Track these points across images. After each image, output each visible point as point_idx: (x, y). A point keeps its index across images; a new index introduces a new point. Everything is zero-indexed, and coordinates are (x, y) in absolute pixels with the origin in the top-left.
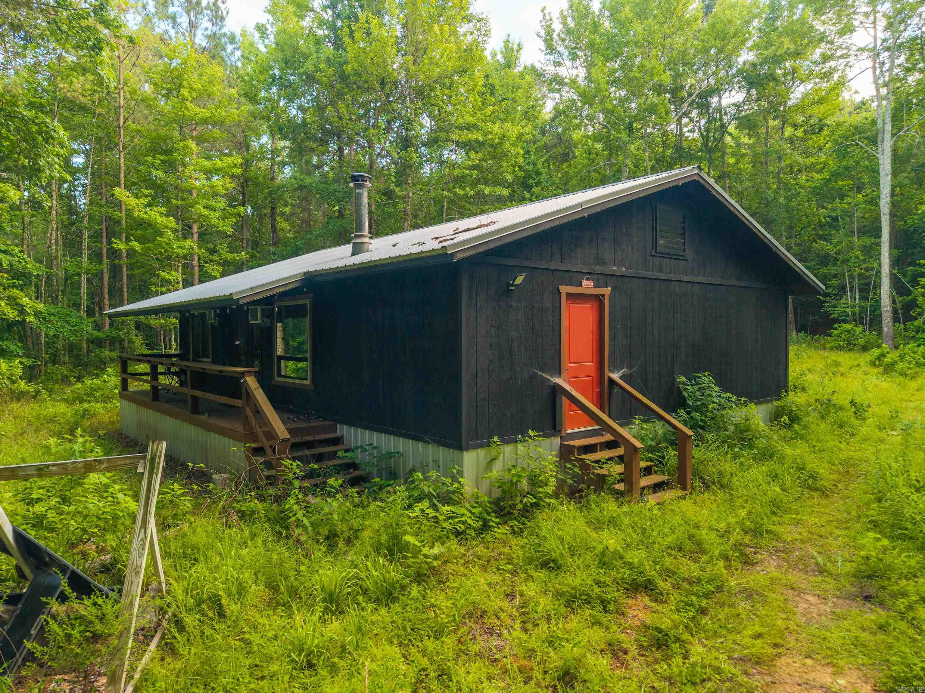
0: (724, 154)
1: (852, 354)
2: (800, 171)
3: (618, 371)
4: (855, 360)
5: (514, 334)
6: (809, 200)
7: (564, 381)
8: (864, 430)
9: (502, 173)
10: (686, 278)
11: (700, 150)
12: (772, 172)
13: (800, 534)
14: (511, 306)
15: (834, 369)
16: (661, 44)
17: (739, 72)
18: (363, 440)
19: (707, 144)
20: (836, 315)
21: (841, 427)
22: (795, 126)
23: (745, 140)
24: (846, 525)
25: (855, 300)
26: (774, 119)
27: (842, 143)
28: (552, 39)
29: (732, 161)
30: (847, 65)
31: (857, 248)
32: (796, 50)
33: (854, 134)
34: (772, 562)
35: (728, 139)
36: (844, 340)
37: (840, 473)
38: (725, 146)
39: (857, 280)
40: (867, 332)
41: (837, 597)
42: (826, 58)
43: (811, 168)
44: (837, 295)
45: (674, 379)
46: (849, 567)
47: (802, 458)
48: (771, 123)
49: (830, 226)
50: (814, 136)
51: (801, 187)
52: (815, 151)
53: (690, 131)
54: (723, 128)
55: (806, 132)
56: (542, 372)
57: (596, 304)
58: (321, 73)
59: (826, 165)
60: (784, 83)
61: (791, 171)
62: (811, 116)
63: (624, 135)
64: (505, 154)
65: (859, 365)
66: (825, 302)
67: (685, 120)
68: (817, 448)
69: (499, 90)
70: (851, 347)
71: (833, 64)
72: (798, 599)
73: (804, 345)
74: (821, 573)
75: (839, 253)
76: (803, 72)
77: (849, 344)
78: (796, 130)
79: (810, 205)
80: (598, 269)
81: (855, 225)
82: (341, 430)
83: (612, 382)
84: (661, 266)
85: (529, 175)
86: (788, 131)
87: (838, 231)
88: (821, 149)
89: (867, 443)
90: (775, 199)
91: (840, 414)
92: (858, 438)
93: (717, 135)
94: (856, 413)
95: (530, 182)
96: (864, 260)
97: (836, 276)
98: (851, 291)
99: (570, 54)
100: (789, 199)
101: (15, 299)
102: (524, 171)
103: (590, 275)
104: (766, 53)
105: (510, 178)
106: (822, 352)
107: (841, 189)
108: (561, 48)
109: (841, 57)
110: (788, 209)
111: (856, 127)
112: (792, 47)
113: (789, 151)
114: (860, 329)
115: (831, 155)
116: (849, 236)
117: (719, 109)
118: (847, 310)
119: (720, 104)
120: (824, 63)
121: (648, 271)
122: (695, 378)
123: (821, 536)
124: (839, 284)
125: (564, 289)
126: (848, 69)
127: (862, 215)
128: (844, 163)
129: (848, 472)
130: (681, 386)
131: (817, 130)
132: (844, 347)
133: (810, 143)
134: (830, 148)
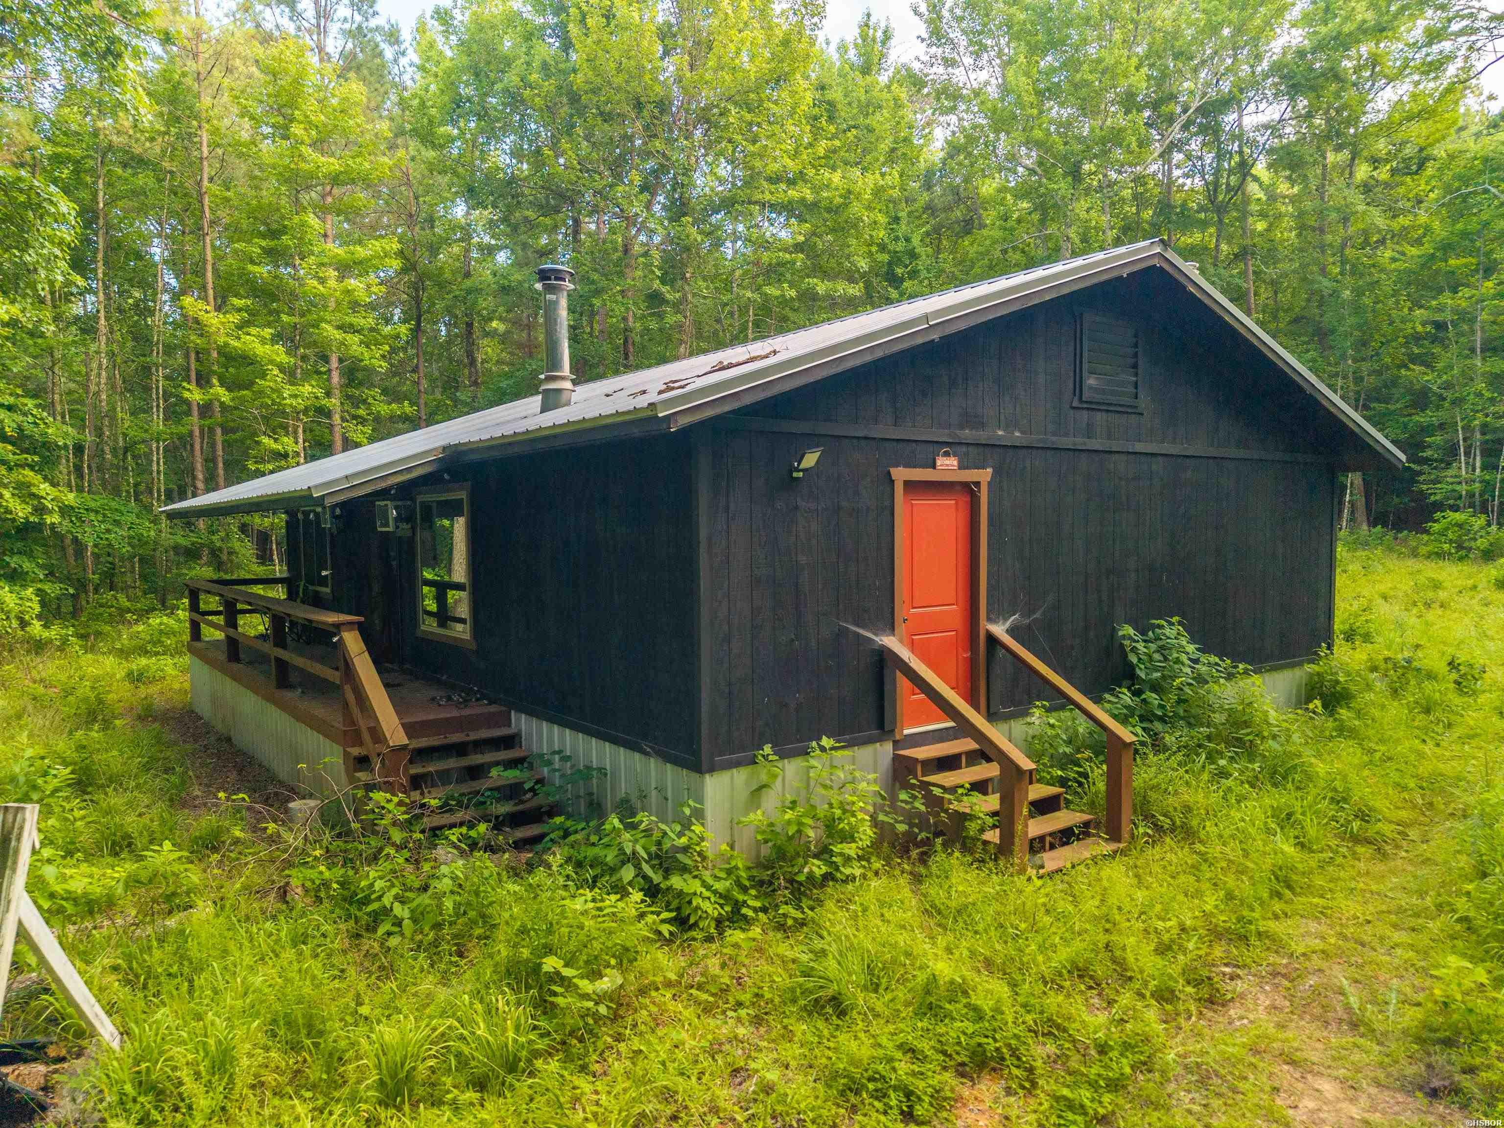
0: (1244, 214)
1: (1466, 568)
2: (1382, 242)
3: (1006, 620)
4: (1469, 577)
5: (803, 559)
6: (1395, 294)
7: (901, 641)
8: (1472, 718)
9: (848, 257)
10: (1139, 447)
11: (1202, 209)
12: (1330, 245)
13: (1323, 938)
14: (796, 508)
15: (1430, 594)
16: (1133, 20)
17: (1276, 68)
18: (550, 741)
19: (1216, 197)
20: (1438, 497)
21: (1427, 711)
22: (1375, 162)
23: (1284, 188)
24: (1414, 922)
25: (1474, 470)
26: (1338, 148)
27: (1458, 189)
28: (940, 18)
29: (1261, 226)
30: (1470, 48)
31: (1480, 378)
32: (1379, 23)
33: (1481, 172)
34: (1262, 997)
35: (1253, 188)
36: (1451, 541)
37: (1415, 807)
38: (1246, 200)
39: (1478, 435)
40: (1494, 527)
41: (1379, 1085)
42: (1433, 36)
43: (1402, 235)
44: (1442, 461)
45: (1114, 630)
46: (1412, 1017)
47: (1345, 778)
48: (1331, 157)
49: (1434, 340)
50: (1408, 179)
51: (1382, 271)
52: (1409, 204)
53: (1186, 176)
54: (1244, 168)
55: (1393, 172)
56: (858, 626)
57: (965, 499)
58: (532, 88)
59: (1428, 229)
60: (1354, 84)
61: (1366, 243)
62: (1403, 143)
63: (1062, 186)
64: (855, 224)
65: (1475, 587)
66: (1420, 473)
67: (1178, 157)
68: (1378, 755)
69: (843, 112)
70: (1463, 553)
71: (1447, 46)
72: (1300, 1086)
73: (1378, 552)
74: (1354, 1025)
75: (1448, 386)
76: (1391, 64)
77: (1460, 547)
78: (1375, 168)
79: (1397, 302)
80: (967, 434)
81: (1478, 336)
82: (518, 720)
83: (992, 640)
84: (1090, 426)
85: (896, 259)
86: (1362, 171)
87: (1446, 347)
88: (1420, 202)
89: (1474, 743)
90: (1335, 294)
91: (1428, 686)
92: (1457, 732)
93: (1233, 180)
94: (1458, 683)
95: (899, 271)
96: (1492, 400)
97: (1442, 426)
98: (1467, 454)
99: (971, 43)
100: (1359, 293)
101: (29, 485)
102: (889, 252)
103: (951, 446)
104: (1323, 30)
105: (863, 264)
106: (1410, 562)
107: (1453, 273)
108: (955, 34)
109: (1461, 33)
110: (1358, 309)
111: (1486, 160)
112: (1370, 16)
113: (1361, 208)
114: (1481, 521)
115: (1438, 212)
116: (1467, 357)
117: (1239, 136)
118: (1458, 488)
119: (1240, 126)
120: (1430, 44)
121: (1066, 435)
122: (1154, 627)
123: (1363, 945)
124: (1447, 441)
125: (900, 474)
126: (1474, 55)
127: (1492, 318)
128: (1460, 226)
129: (1431, 804)
130: (1126, 642)
131: (1414, 168)
132: (1450, 554)
133: (1402, 190)
134: (1437, 200)
